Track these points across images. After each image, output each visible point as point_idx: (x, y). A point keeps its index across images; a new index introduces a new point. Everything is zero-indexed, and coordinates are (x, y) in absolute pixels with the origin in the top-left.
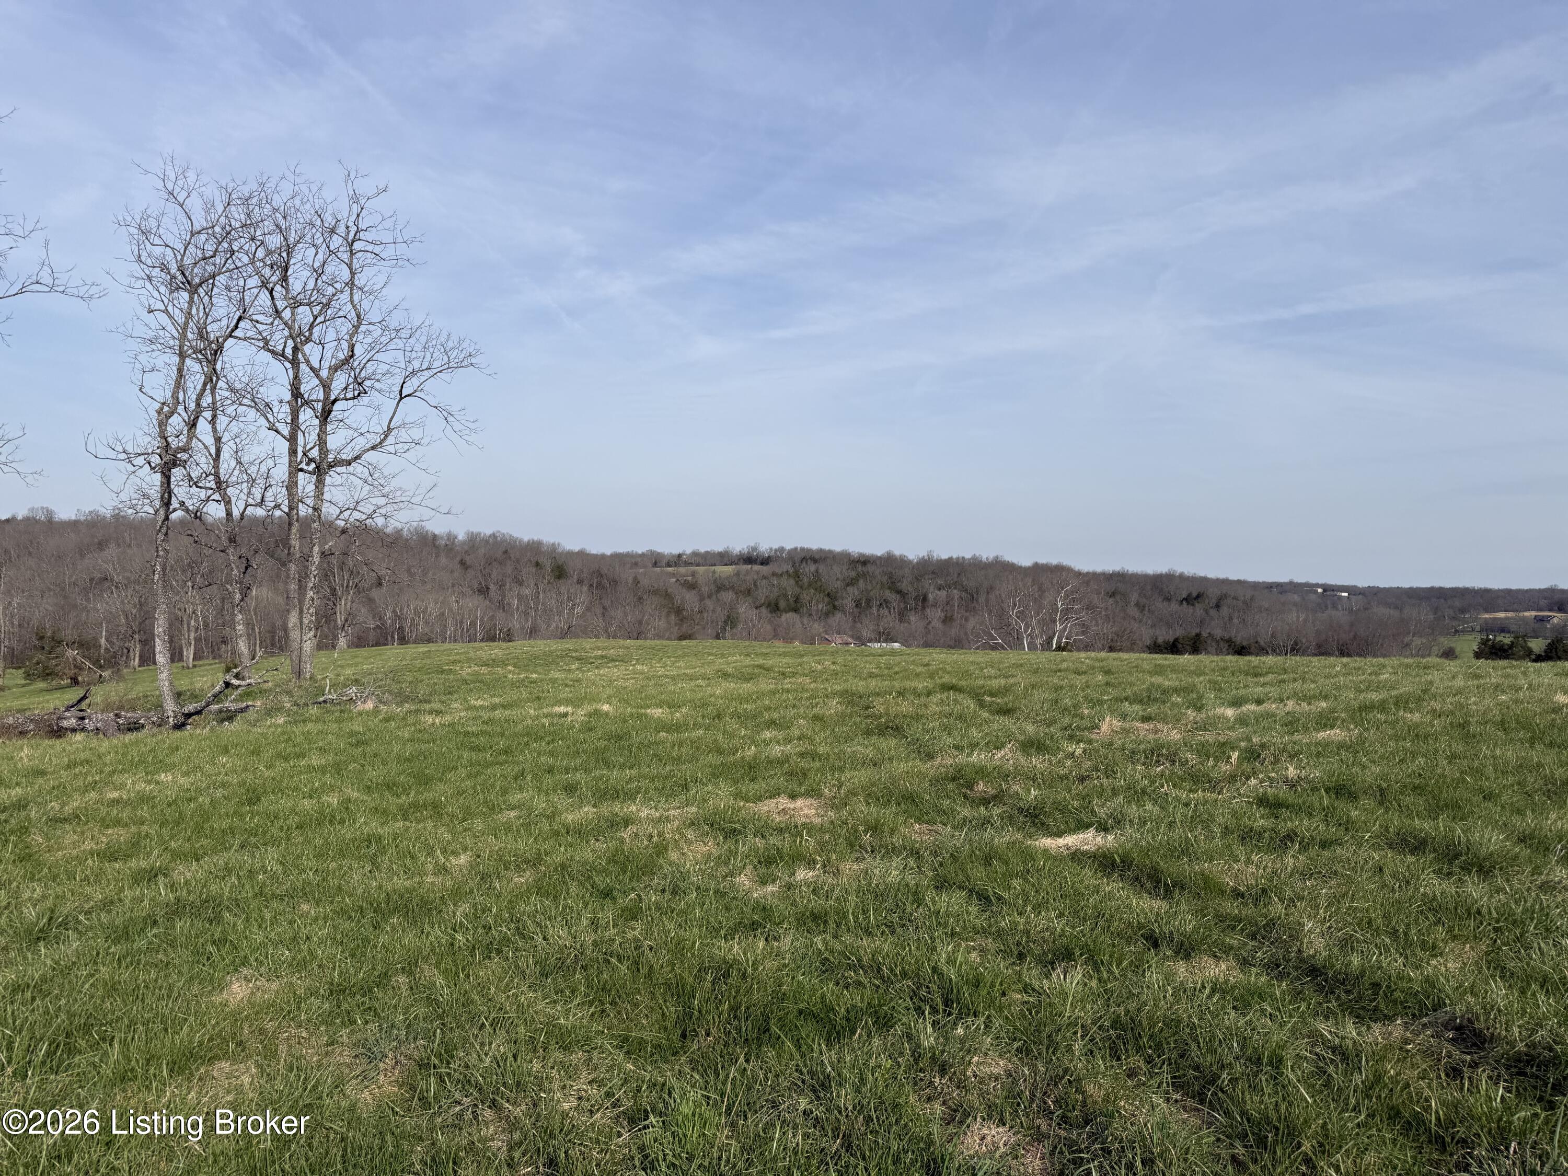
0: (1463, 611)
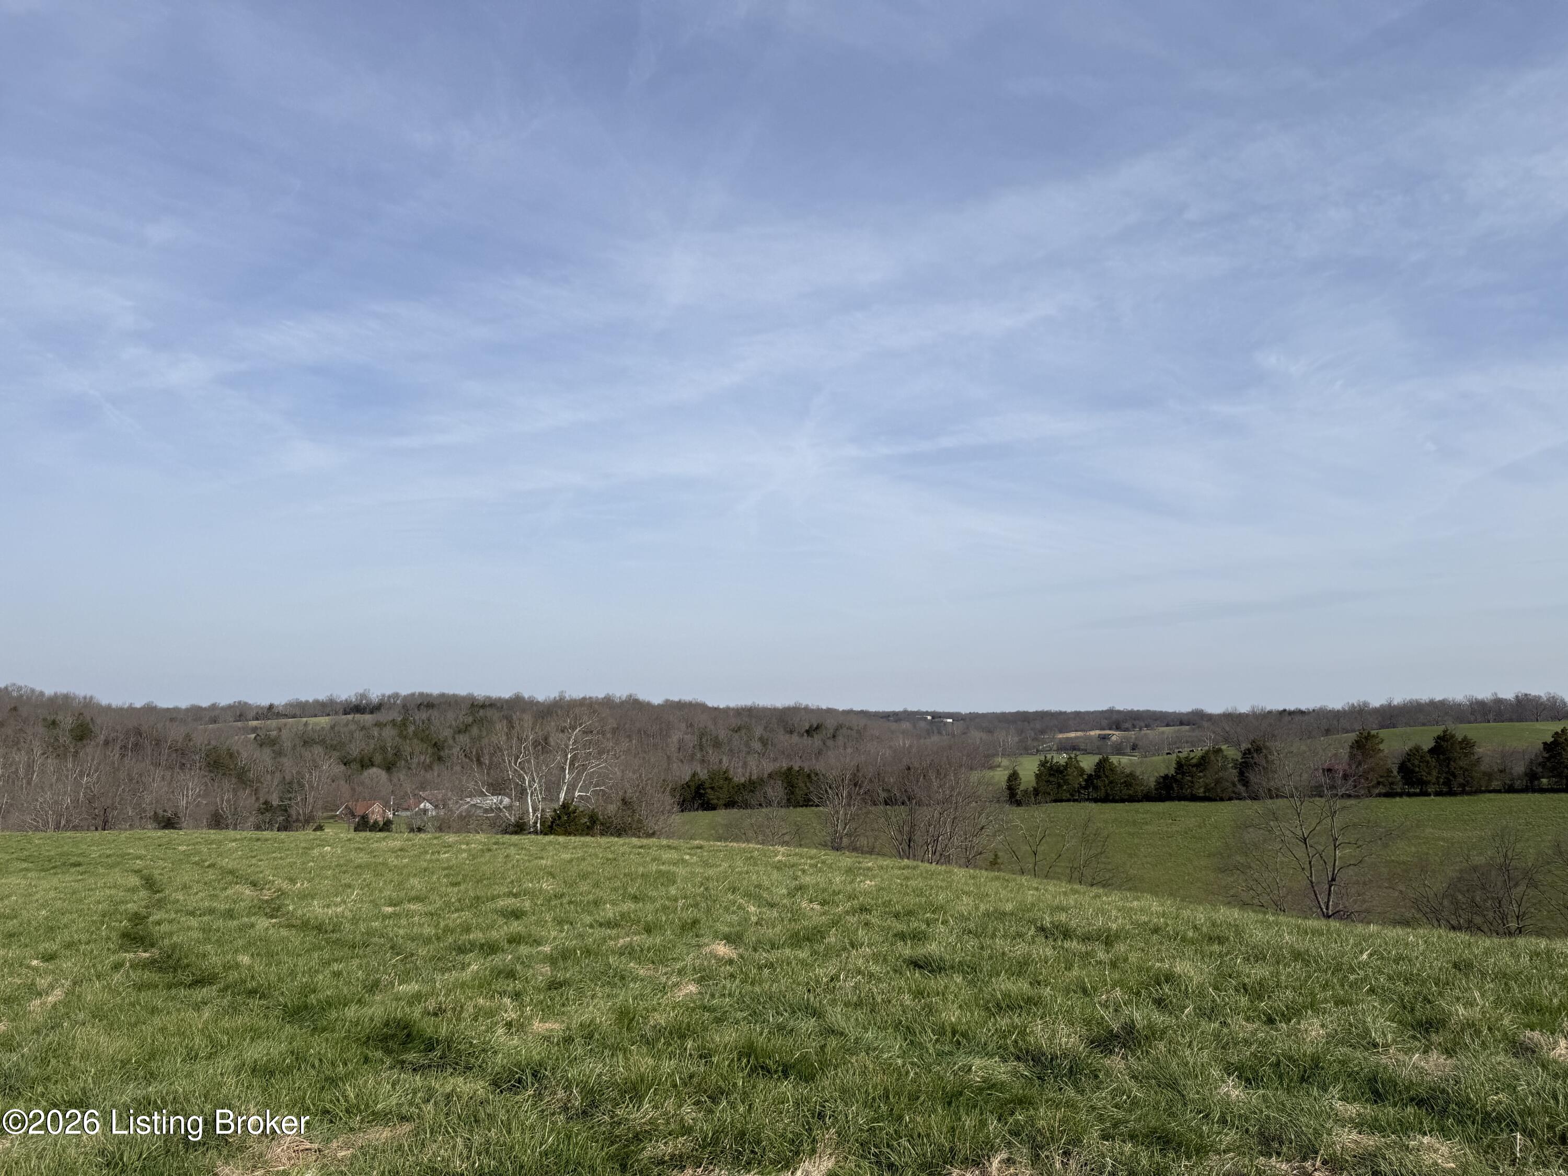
0: (1043, 732)
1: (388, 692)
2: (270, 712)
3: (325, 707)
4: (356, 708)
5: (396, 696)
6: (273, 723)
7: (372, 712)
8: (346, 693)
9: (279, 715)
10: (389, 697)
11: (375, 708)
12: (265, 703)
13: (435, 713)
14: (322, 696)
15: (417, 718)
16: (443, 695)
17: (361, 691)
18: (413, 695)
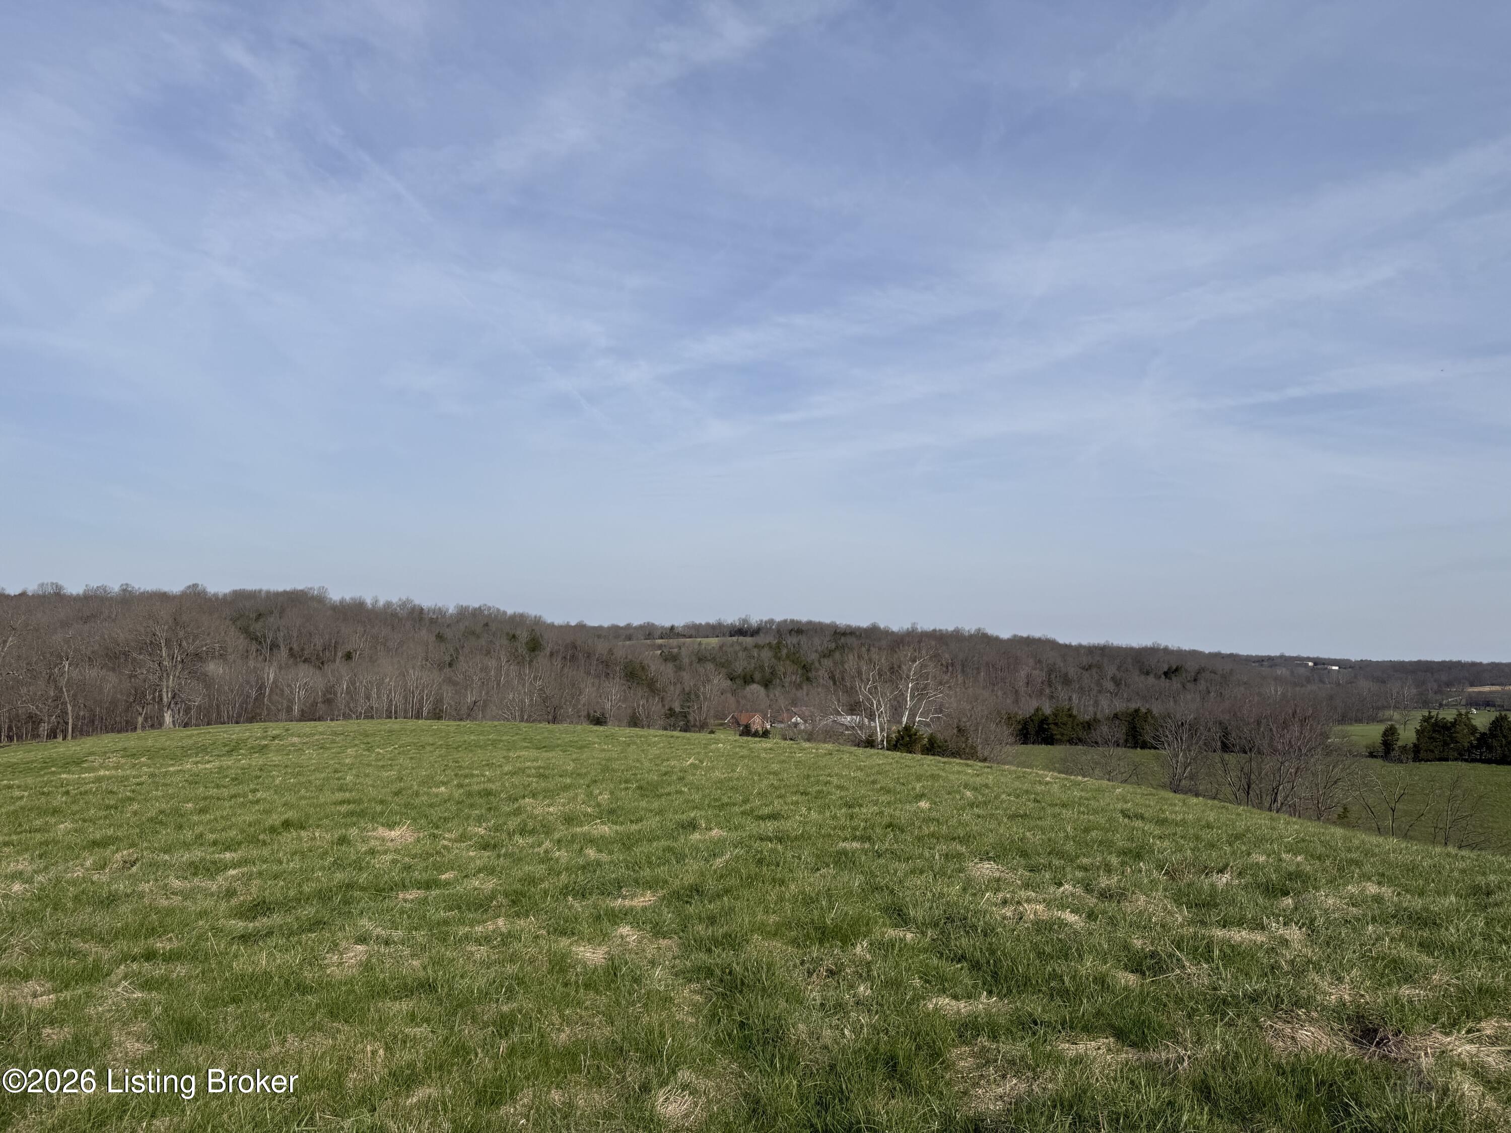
0: (1449, 685)
1: (765, 619)
2: (671, 632)
3: (715, 630)
4: (740, 631)
5: (771, 621)
6: (674, 642)
7: (752, 636)
8: (731, 618)
9: (679, 635)
10: (766, 622)
11: (755, 632)
12: (668, 624)
13: (803, 639)
14: (712, 620)
15: (789, 642)
16: (810, 623)
17: (743, 617)
18: (785, 621)
